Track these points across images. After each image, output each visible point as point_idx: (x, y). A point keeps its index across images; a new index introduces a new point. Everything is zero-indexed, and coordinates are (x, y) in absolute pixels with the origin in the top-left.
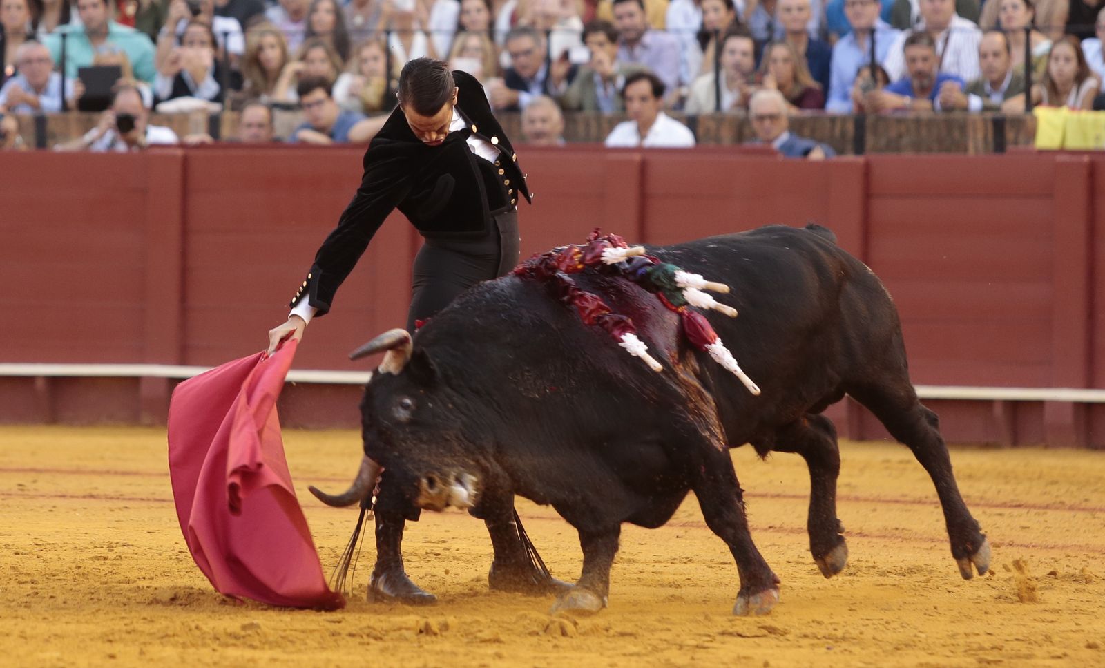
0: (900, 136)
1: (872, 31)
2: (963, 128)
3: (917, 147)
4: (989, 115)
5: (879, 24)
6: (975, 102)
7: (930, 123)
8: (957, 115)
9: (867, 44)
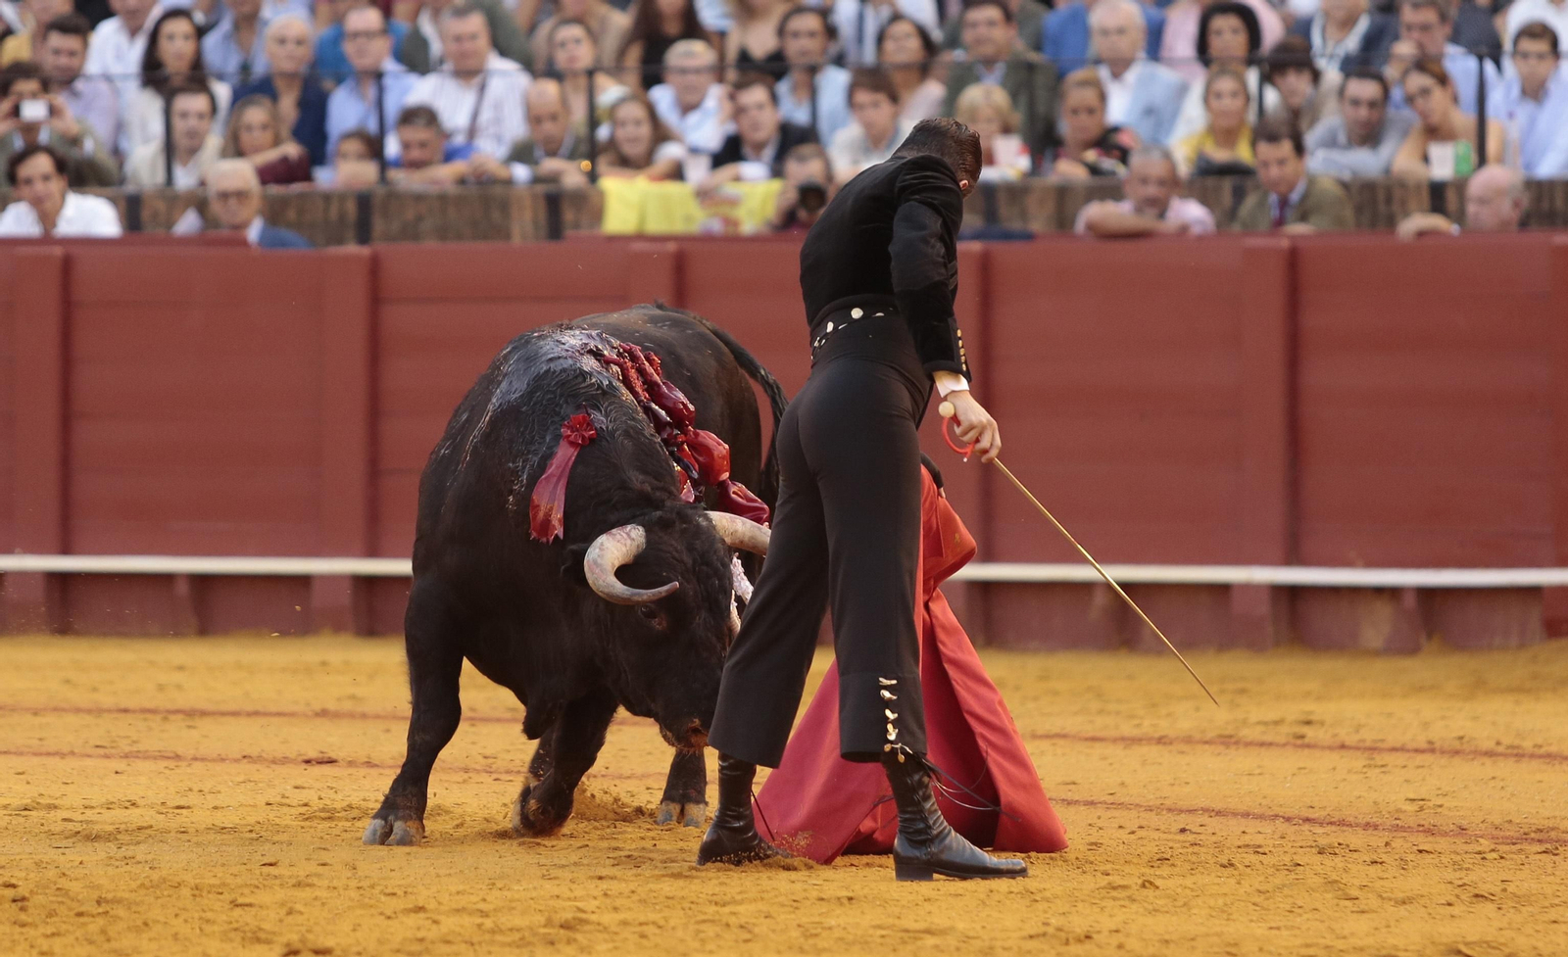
0: (420, 218)
1: (378, 76)
2: (505, 206)
3: (443, 233)
4: (541, 189)
5: (390, 65)
6: (521, 172)
7: (459, 201)
8: (498, 190)
9: (371, 92)
